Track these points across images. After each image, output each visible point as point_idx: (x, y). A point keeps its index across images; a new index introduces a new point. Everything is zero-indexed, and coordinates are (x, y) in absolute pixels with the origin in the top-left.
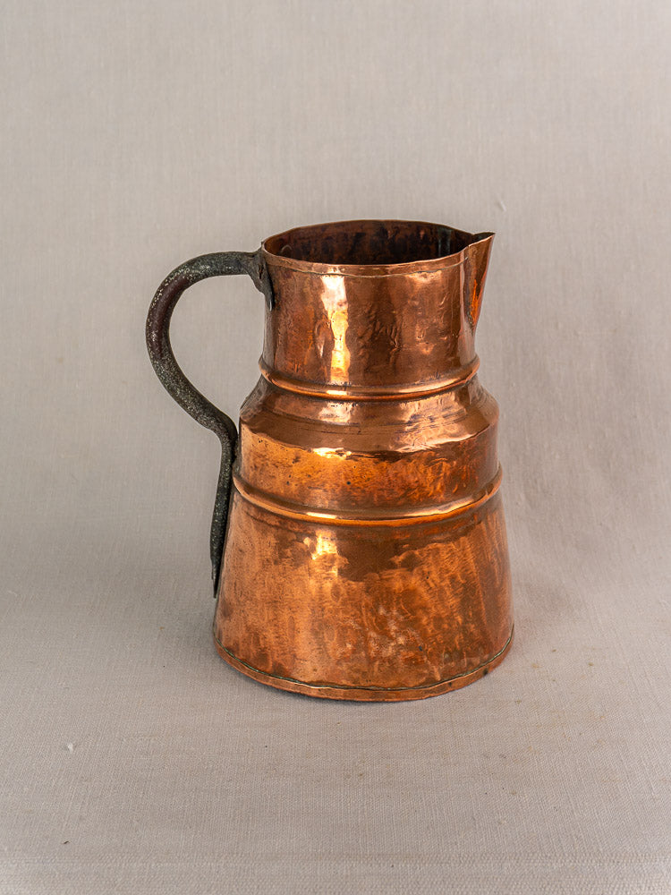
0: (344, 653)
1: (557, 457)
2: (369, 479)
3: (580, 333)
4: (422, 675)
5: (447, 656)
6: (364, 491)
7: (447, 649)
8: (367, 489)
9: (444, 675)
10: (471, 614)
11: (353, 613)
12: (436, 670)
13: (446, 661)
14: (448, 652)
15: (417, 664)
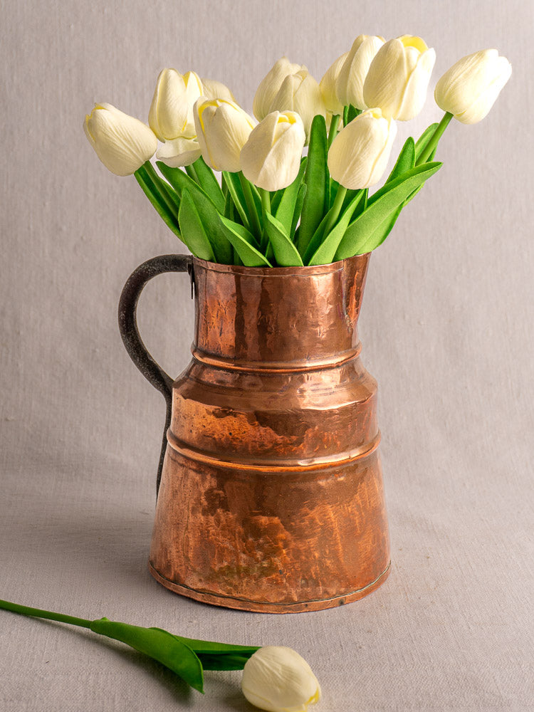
0: (221, 568)
1: (405, 418)
2: (245, 432)
3: (422, 323)
4: (282, 594)
5: (303, 582)
6: (241, 441)
7: (303, 576)
8: (243, 440)
9: (300, 596)
10: (327, 552)
11: (229, 537)
12: (293, 592)
13: (302, 586)
14: (304, 578)
15: (277, 584)
